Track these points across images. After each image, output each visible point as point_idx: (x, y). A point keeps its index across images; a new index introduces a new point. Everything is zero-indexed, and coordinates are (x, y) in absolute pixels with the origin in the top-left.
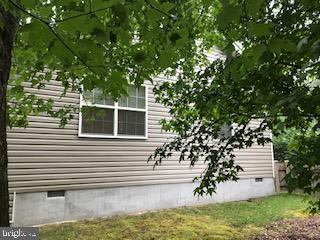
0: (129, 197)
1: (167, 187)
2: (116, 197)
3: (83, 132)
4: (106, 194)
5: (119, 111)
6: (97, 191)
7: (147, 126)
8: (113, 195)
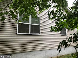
0: (35, 55)
1: (47, 51)
2: (30, 55)
3: (18, 32)
4: (27, 54)
5: (31, 25)
6: (23, 54)
7: (40, 30)
8: (29, 54)
